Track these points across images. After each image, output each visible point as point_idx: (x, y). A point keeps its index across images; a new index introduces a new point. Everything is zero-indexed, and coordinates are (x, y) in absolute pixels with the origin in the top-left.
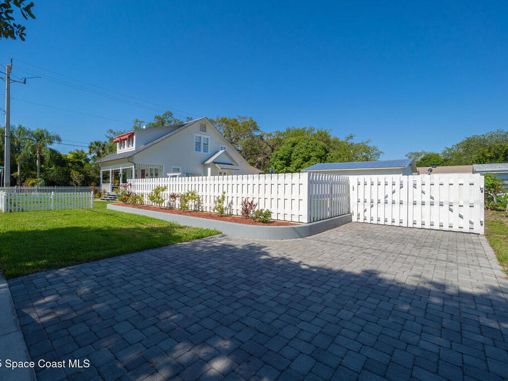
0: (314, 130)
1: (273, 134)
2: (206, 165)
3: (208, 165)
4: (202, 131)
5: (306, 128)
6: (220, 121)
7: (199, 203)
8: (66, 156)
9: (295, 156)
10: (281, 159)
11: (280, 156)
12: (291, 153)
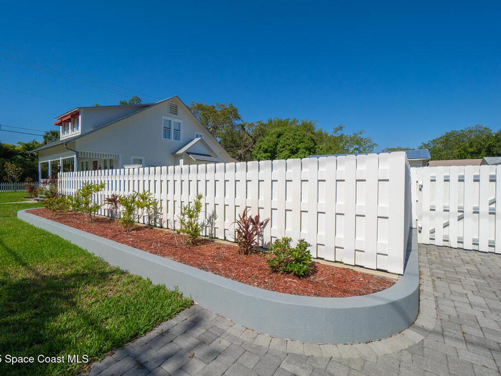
0: (298, 121)
1: (255, 124)
2: (178, 155)
3: (180, 156)
4: (173, 113)
5: (289, 119)
6: (195, 108)
7: (156, 213)
8: (14, 147)
9: (281, 148)
10: (266, 151)
11: (264, 148)
12: (277, 144)
